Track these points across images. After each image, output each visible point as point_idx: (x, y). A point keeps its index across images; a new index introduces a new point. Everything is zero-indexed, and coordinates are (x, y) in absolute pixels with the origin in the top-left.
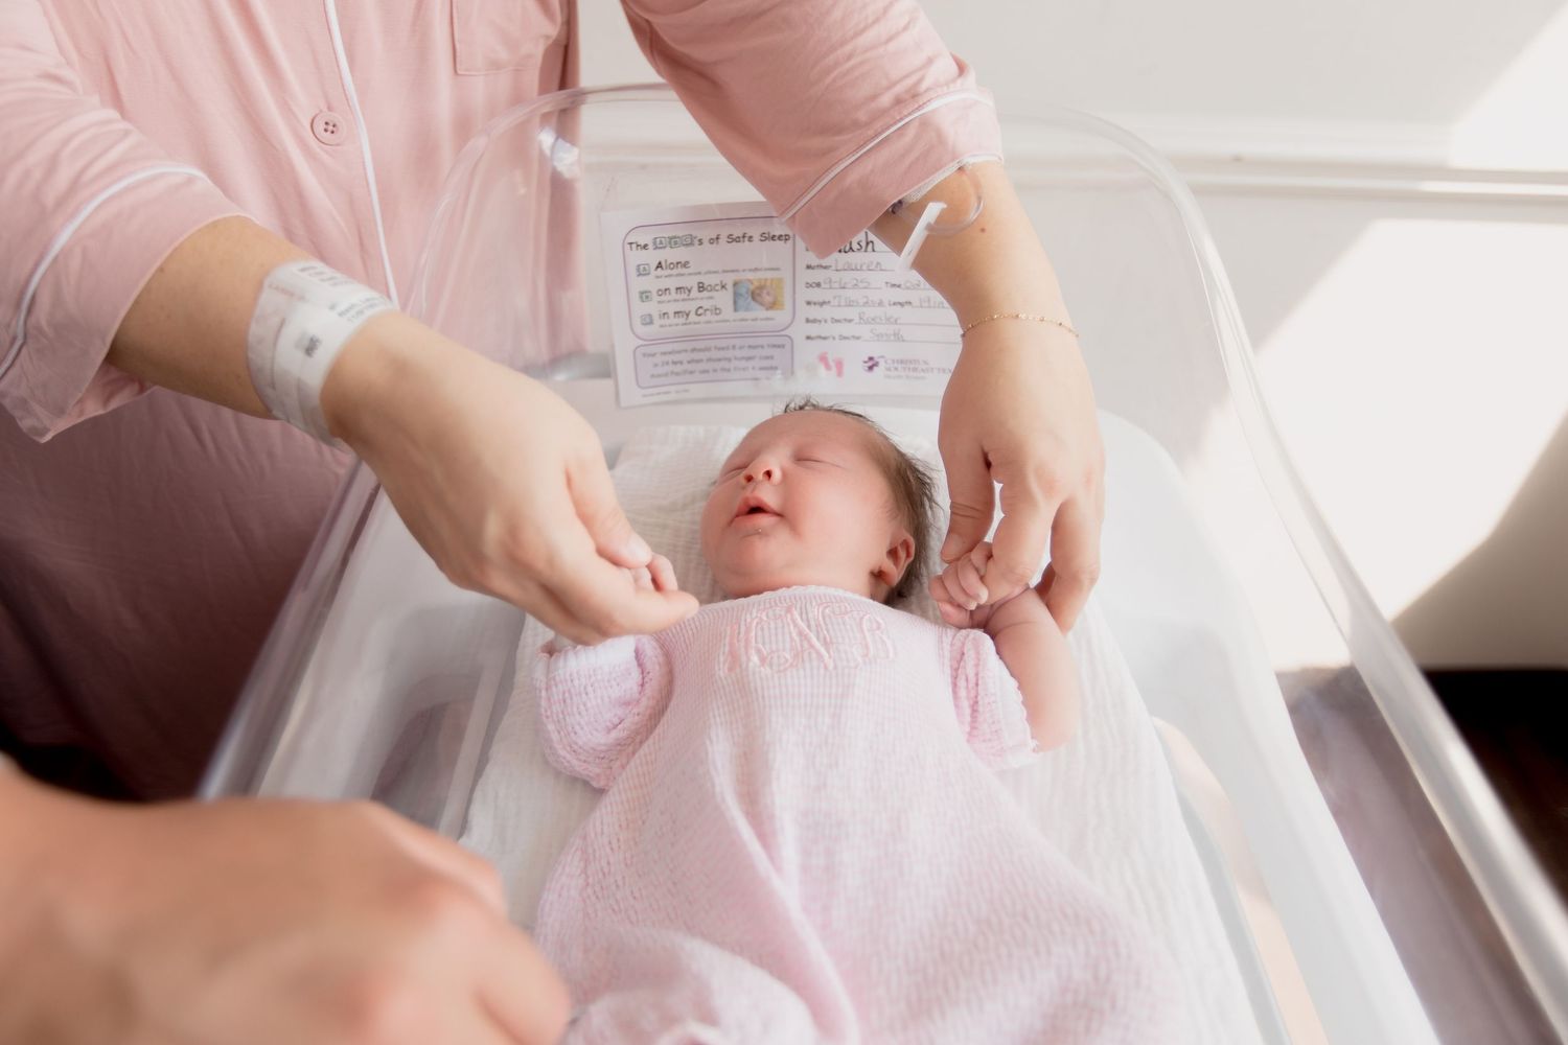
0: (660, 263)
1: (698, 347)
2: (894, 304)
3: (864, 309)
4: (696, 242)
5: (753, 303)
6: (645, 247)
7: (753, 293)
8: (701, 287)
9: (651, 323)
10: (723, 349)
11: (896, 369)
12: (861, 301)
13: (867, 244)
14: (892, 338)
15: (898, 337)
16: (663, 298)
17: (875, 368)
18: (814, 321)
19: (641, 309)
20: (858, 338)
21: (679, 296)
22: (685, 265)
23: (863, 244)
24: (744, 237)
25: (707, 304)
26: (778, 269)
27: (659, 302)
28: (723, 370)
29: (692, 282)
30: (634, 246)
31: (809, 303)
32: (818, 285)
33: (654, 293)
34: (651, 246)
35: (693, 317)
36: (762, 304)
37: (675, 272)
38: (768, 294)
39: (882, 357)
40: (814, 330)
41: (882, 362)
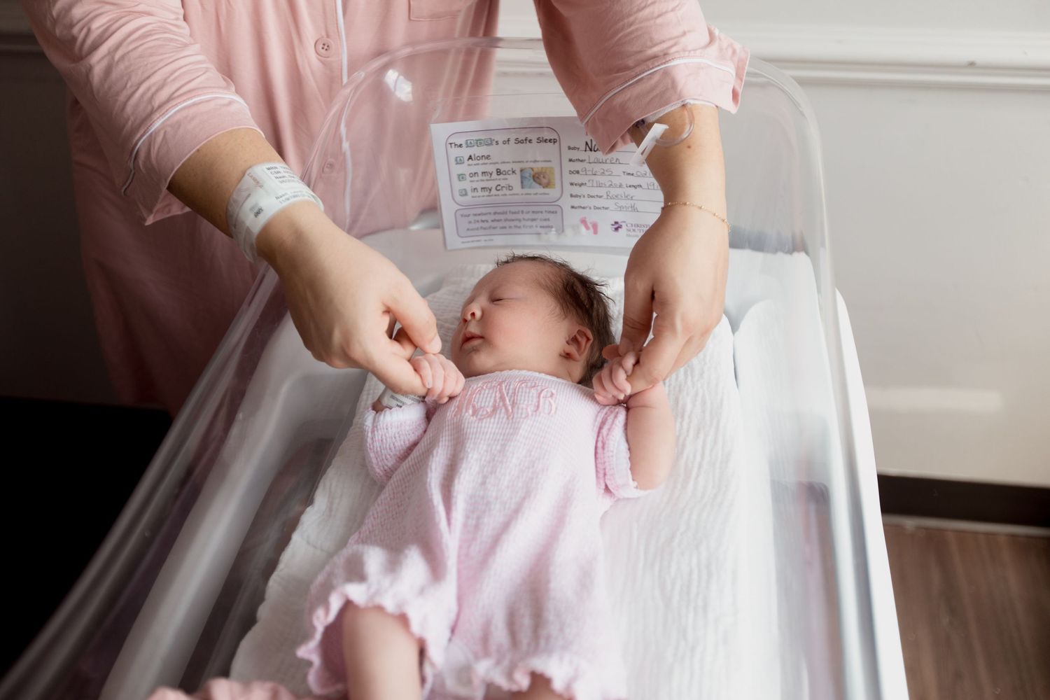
0: (471, 156)
1: (498, 211)
2: (630, 186)
3: (609, 189)
4: (494, 143)
5: (534, 183)
6: (461, 146)
7: (534, 176)
8: (499, 172)
9: (466, 194)
10: (515, 213)
11: (634, 230)
12: (608, 185)
14: (630, 209)
15: (634, 209)
16: (474, 178)
17: (620, 229)
18: (576, 196)
19: (459, 186)
20: (607, 208)
21: (484, 178)
22: (488, 157)
24: (526, 140)
25: (503, 183)
26: (550, 161)
27: (471, 181)
28: (516, 227)
29: (492, 169)
30: (453, 145)
31: (572, 184)
32: (578, 172)
33: (468, 176)
34: (464, 145)
35: (494, 192)
36: (540, 184)
37: (481, 162)
38: (544, 177)
39: (624, 222)
40: (576, 202)
41: (624, 225)
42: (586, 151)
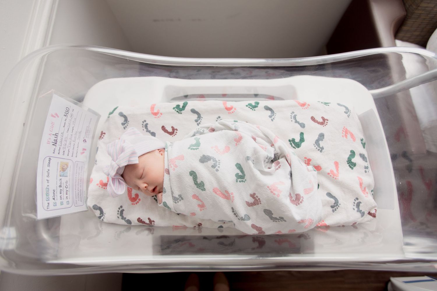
0: (53, 199)
1: (75, 188)
2: (72, 131)
3: (72, 140)
4: (48, 187)
5: (66, 171)
6: (48, 204)
7: (63, 171)
8: (60, 186)
9: (68, 202)
10: (76, 181)
11: (87, 135)
12: (70, 140)
13: (56, 135)
14: (80, 134)
15: (80, 133)
16: (62, 198)
17: (86, 140)
18: (73, 154)
19: (65, 205)
20: (79, 143)
21: (62, 193)
22: (54, 191)
23: (56, 136)
24: (48, 172)
25: (65, 185)
26: (58, 163)
27: (63, 199)
28: (81, 181)
29: (59, 189)
30: (48, 207)
31: (68, 155)
32: (64, 151)
33: (61, 201)
34: (48, 202)
35: (68, 189)
36: (67, 169)
37: (56, 194)
38: (64, 166)
39: (84, 138)
40: (75, 155)
41: (85, 138)
42: (56, 146)
